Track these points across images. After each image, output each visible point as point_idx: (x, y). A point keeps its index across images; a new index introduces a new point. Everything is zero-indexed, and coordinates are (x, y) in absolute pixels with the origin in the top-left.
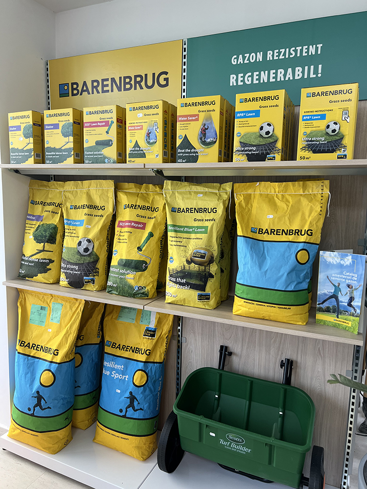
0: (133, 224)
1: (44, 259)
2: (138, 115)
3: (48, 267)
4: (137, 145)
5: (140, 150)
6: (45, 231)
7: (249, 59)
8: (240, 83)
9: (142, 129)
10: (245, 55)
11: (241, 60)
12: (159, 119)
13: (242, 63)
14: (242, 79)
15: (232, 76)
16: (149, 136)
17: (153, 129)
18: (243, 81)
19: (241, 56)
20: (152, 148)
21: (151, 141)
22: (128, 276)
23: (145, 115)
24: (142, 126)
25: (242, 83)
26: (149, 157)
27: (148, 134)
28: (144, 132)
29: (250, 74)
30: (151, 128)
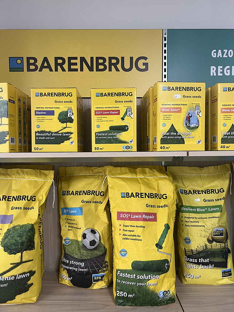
0: (144, 216)
1: (23, 274)
2: (175, 95)
3: (29, 282)
4: (172, 129)
5: (177, 135)
6: (20, 236)
7: (227, 54)
8: (220, 74)
9: (180, 111)
10: (224, 50)
11: (220, 54)
12: (202, 103)
13: (221, 57)
14: (221, 71)
15: (212, 67)
16: (189, 120)
17: (194, 113)
18: (223, 72)
19: (220, 51)
20: (193, 133)
21: (192, 126)
22: (149, 282)
23: (184, 97)
24: (181, 108)
25: (222, 75)
26: (189, 143)
27: (188, 118)
28: (183, 116)
29: (229, 67)
30: (192, 112)
